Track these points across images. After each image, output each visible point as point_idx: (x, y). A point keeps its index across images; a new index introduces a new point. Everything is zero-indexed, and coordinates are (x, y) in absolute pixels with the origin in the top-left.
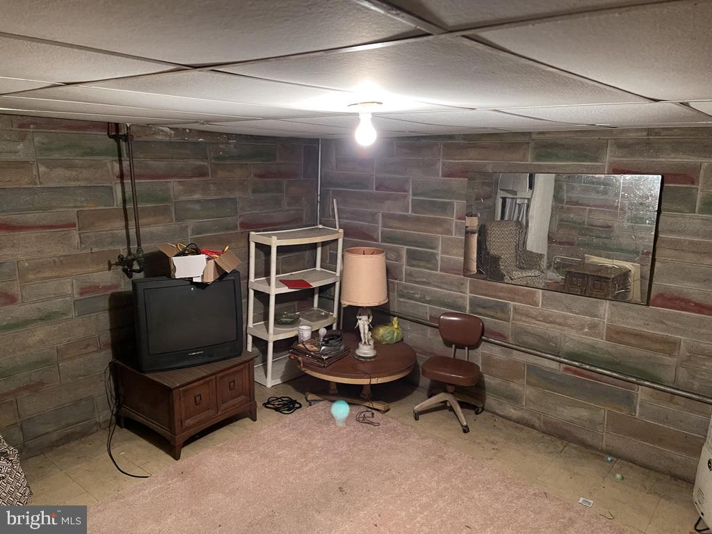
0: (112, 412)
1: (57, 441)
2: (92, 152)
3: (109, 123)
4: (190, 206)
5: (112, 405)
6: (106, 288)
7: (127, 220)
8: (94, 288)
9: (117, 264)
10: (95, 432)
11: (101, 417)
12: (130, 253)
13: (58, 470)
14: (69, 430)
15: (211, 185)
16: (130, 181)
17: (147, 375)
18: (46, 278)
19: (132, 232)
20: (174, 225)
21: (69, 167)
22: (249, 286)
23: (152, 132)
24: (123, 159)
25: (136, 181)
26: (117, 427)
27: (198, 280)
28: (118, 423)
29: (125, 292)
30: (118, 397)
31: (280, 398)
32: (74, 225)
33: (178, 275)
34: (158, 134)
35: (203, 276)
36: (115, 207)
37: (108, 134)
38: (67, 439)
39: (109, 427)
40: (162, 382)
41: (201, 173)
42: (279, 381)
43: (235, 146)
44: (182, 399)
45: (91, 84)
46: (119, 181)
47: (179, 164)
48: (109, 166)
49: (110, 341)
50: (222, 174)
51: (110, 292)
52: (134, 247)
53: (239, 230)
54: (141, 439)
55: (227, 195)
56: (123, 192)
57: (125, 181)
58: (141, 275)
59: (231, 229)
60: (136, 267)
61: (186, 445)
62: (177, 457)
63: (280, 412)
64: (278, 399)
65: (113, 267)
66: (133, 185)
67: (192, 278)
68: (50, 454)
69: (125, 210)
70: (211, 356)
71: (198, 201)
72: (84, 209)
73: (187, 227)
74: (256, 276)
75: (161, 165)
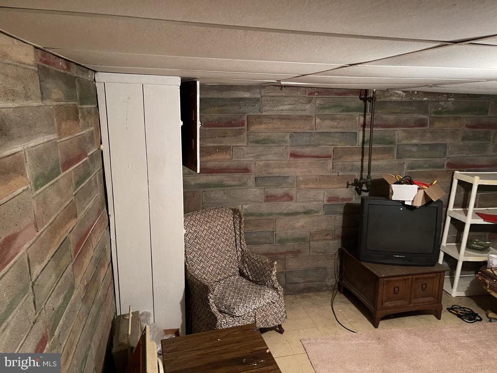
0: (336, 281)
1: (303, 289)
2: (348, 110)
3: (361, 90)
4: (408, 148)
5: (336, 276)
6: (343, 199)
7: (363, 156)
8: (336, 199)
9: (352, 185)
10: (325, 291)
11: (329, 282)
12: (361, 178)
13: (302, 308)
14: (310, 285)
15: (428, 133)
16: (370, 129)
17: (363, 263)
18: (311, 188)
19: (366, 164)
20: (395, 161)
21: (333, 119)
22: (448, 213)
23: (389, 95)
24: (367, 114)
25: (374, 129)
26: (338, 292)
27: (410, 204)
28: (339, 290)
29: (354, 204)
30: (341, 272)
31: (463, 308)
32: (330, 157)
33: (394, 198)
34: (394, 96)
35: (413, 201)
36: (357, 146)
37: (360, 97)
38: (309, 290)
39: (333, 290)
40: (371, 270)
41: (421, 124)
42: (463, 294)
43: (453, 104)
44: (385, 287)
45: (365, 64)
46: (362, 129)
47: (404, 117)
48: (357, 118)
49: (341, 235)
50: (437, 125)
51: (345, 202)
52: (365, 174)
53: (445, 169)
54: (352, 304)
55: (439, 141)
56: (364, 136)
57: (366, 129)
58: (366, 194)
59: (439, 167)
60: (364, 188)
61: (384, 320)
62: (376, 326)
63: (462, 319)
64: (461, 308)
65: (349, 186)
66: (371, 132)
67: (404, 201)
68: (298, 296)
69: (363, 148)
70: (410, 261)
71: (416, 145)
72: (338, 147)
73: (404, 163)
74: (455, 206)
75: (391, 118)
